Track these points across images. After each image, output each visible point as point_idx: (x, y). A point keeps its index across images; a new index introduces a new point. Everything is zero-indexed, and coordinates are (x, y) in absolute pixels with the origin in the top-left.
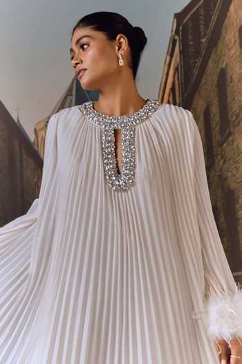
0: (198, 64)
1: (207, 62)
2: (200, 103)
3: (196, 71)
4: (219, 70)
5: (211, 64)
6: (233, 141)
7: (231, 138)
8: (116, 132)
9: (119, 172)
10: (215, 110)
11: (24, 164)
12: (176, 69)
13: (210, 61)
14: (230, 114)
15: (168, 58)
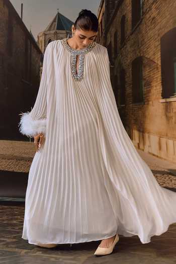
0: (113, 13)
1: (117, 12)
2: (113, 30)
3: (112, 15)
4: (122, 15)
5: (118, 13)
6: (126, 47)
7: (125, 46)
8: (77, 56)
9: (77, 73)
10: (119, 34)
11: (32, 51)
12: (103, 14)
13: (119, 12)
14: (126, 36)
15: (100, 8)
